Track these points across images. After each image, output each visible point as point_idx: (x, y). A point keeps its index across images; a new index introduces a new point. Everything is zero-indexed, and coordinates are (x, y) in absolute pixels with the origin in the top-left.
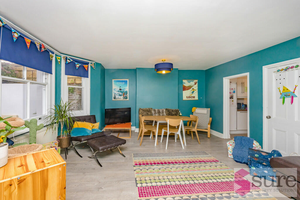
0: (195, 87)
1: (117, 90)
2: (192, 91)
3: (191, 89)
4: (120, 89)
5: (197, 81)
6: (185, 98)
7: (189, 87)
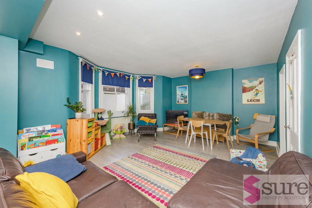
0: (260, 88)
1: (180, 95)
2: (255, 92)
3: (254, 90)
4: (182, 94)
5: (264, 79)
6: (245, 102)
7: (251, 88)
